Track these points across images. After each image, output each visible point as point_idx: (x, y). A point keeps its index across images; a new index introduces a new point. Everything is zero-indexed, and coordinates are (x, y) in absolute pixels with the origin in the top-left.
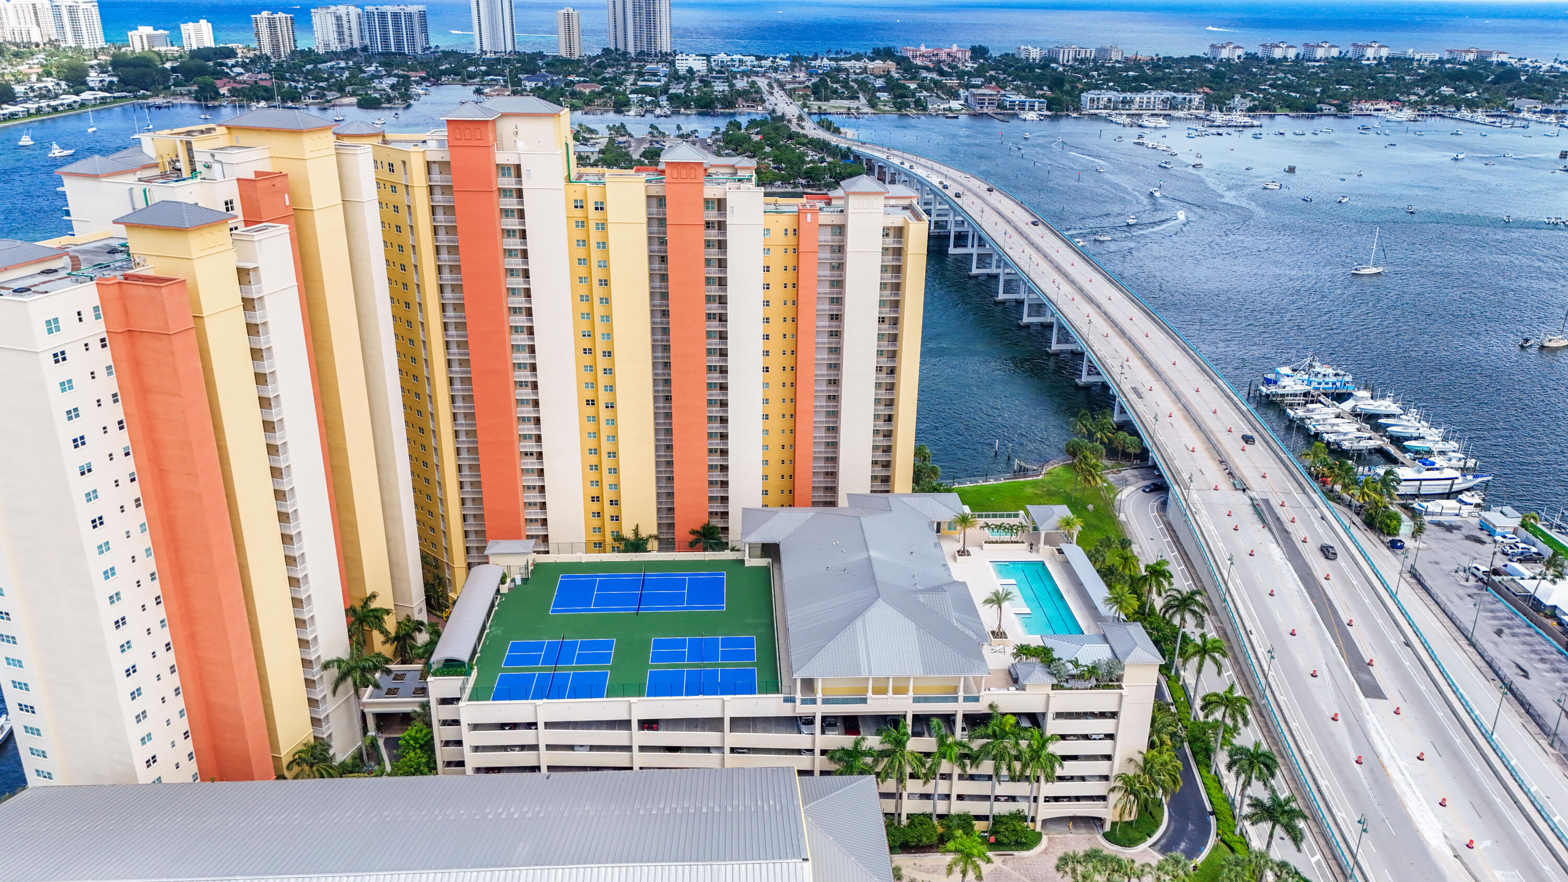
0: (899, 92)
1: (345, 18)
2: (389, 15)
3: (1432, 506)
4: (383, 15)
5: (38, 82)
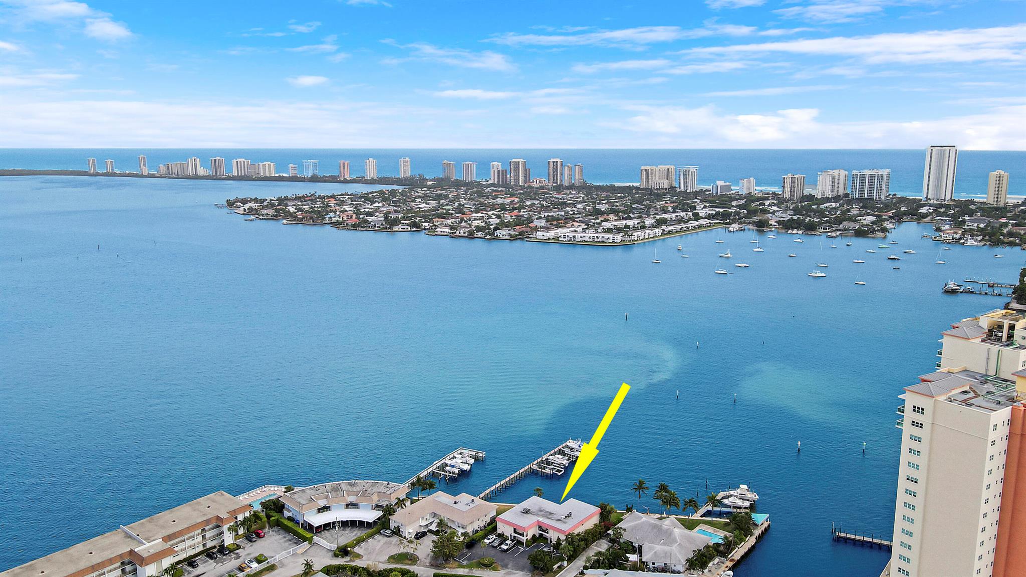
1: (837, 177)
2: (867, 176)
4: (863, 177)
5: (674, 212)
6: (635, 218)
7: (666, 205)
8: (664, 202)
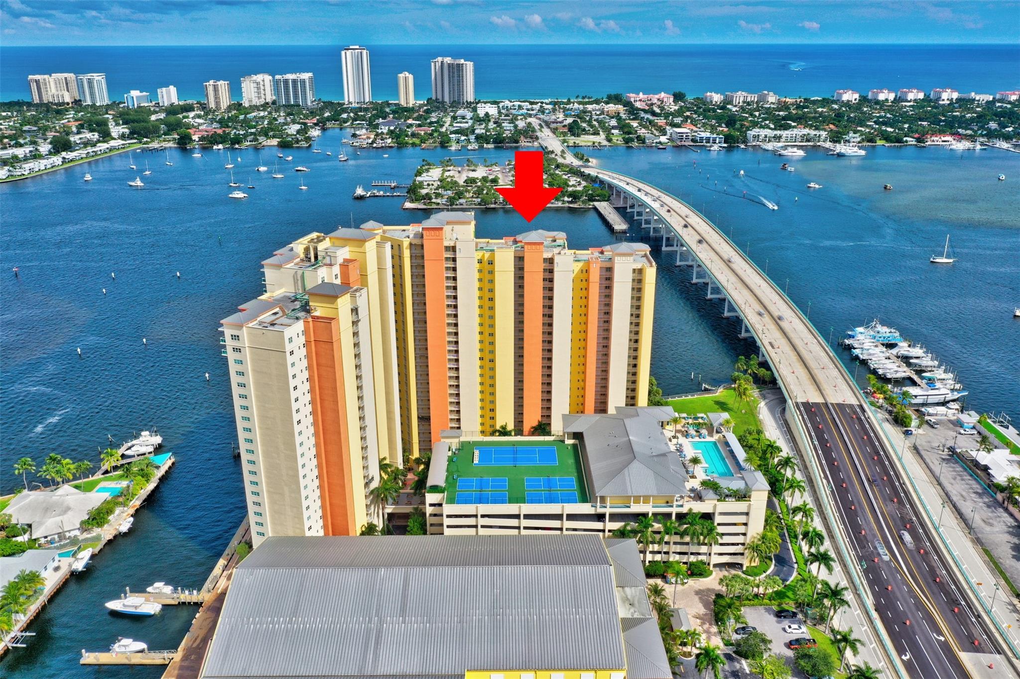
0: (626, 130)
1: (262, 83)
2: (290, 81)
3: (931, 410)
4: (286, 82)
5: (79, 133)
6: (26, 144)
7: (70, 124)
8: (66, 121)
